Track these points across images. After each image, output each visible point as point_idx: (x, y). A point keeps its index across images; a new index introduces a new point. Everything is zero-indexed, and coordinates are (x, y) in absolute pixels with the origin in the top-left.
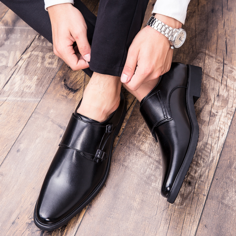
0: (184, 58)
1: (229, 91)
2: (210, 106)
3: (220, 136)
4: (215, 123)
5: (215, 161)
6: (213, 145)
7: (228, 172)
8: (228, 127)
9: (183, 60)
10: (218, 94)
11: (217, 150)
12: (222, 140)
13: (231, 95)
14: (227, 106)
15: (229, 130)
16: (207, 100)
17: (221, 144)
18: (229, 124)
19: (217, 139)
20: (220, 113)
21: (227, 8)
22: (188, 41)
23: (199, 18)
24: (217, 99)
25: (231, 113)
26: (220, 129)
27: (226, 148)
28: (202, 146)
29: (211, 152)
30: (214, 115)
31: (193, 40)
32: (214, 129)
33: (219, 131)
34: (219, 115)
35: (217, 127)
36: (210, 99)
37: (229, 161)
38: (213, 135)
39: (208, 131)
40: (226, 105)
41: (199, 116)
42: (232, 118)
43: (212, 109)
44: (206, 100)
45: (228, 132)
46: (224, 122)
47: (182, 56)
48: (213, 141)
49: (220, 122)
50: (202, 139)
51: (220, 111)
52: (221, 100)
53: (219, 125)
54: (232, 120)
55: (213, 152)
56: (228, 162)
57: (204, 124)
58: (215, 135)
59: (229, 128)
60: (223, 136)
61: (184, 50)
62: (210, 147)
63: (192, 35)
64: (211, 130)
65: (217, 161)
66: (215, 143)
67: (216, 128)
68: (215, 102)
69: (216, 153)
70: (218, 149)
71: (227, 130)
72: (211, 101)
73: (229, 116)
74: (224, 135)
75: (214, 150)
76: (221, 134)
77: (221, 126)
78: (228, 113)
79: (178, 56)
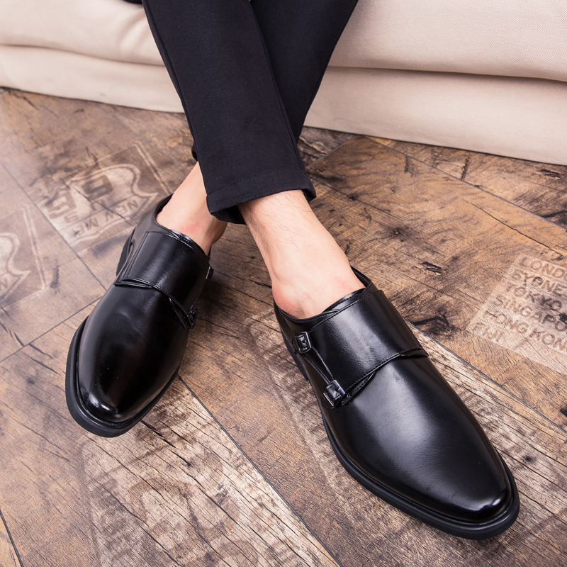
0: (63, 485)
1: (195, 440)
2: (197, 494)
3: (273, 510)
4: (239, 505)
5: (318, 554)
6: (282, 537)
7: (358, 541)
8: (265, 483)
9: (65, 490)
10: (186, 463)
11: (299, 534)
12: (283, 510)
13: (205, 440)
14: (222, 461)
15: (271, 485)
16: (182, 492)
17: (292, 519)
18: (260, 477)
19: (275, 521)
20: (226, 483)
21: (48, 357)
22: (39, 457)
23: (20, 412)
24: (194, 471)
25: (240, 461)
26: (259, 501)
27: (305, 514)
28: (270, 561)
29: (296, 550)
30: (222, 497)
31: (47, 448)
32: (249, 514)
33: (262, 505)
34: (229, 486)
35: (249, 505)
36: (183, 485)
37: (335, 523)
38: (262, 523)
39: (247, 530)
40: (219, 461)
41: (203, 529)
42: (250, 465)
43: (208, 492)
44: (181, 494)
45: (274, 488)
46: (250, 486)
47: (58, 487)
48: (274, 533)
49: (244, 494)
50: (254, 554)
51: (222, 480)
52: (201, 464)
53: (249, 498)
54: (255, 466)
55: (298, 547)
56: (337, 525)
57: (227, 529)
58: (265, 519)
59: (268, 482)
60: (277, 503)
61: (50, 476)
62: (283, 547)
63: (36, 443)
64: (248, 521)
65: (322, 549)
66: (282, 530)
67: (252, 508)
68: (196, 478)
69: (303, 539)
70: (297, 532)
71: (270, 490)
72: (190, 485)
73: (244, 467)
74: (276, 501)
75: (294, 542)
76: (269, 506)
77: (254, 495)
78: (237, 468)
79: (50, 496)
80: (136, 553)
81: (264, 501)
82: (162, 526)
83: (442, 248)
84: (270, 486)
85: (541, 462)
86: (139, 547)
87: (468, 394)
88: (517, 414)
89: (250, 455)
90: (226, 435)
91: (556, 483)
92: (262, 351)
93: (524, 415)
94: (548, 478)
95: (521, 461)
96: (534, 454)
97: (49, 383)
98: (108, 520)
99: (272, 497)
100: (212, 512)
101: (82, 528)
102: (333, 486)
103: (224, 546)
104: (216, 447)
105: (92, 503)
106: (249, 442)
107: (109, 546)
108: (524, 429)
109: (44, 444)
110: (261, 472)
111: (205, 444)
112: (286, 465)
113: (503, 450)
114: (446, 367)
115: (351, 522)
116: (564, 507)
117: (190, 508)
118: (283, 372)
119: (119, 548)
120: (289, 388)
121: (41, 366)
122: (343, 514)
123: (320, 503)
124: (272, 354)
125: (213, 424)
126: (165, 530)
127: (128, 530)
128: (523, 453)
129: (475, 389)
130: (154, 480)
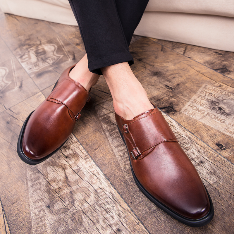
80: (43, 189)
81: (95, 173)
82: (54, 180)
83: (173, 80)
84: (97, 167)
85: (207, 163)
86: (44, 187)
87: (179, 136)
88: (198, 144)
89: (91, 155)
90: (82, 147)
91: (212, 172)
92: (99, 116)
93: (201, 145)
94: (209, 170)
95: (199, 163)
96: (204, 160)
97: (15, 124)
98: (33, 176)
99: (98, 171)
100: (74, 176)
101: (22, 179)
102: (122, 168)
103: (77, 189)
104: (78, 151)
105: (27, 170)
106: (91, 150)
107: (32, 186)
108: (201, 150)
109: (11, 146)
110: (95, 162)
111: (73, 150)
112: (105, 159)
113: (192, 158)
114: (171, 125)
115: (128, 182)
116: (215, 181)
117: (65, 174)
118: (106, 124)
119: (36, 187)
120: (108, 131)
121: (13, 117)
122: (125, 179)
123: (117, 175)
124: (103, 118)
125: (77, 143)
126: (55, 181)
127: (41, 181)
128: (200, 160)
129: (182, 134)
130: (52, 162)
